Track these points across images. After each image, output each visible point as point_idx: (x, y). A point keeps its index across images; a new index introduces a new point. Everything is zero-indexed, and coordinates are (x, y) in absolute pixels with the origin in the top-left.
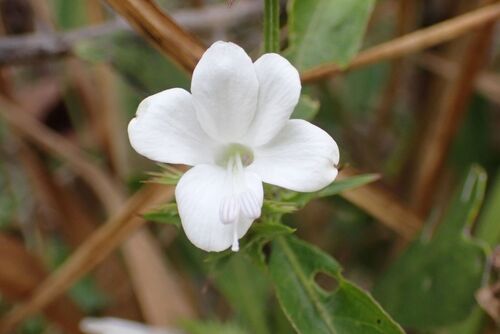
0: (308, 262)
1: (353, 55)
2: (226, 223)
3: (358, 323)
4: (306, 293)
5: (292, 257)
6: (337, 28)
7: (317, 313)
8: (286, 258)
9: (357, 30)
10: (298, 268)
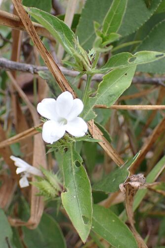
0: (75, 157)
1: (112, 105)
2: (52, 136)
3: (81, 177)
4: (71, 165)
5: (72, 155)
6: (111, 96)
7: (72, 171)
8: (70, 154)
9: (116, 98)
10: (72, 158)
